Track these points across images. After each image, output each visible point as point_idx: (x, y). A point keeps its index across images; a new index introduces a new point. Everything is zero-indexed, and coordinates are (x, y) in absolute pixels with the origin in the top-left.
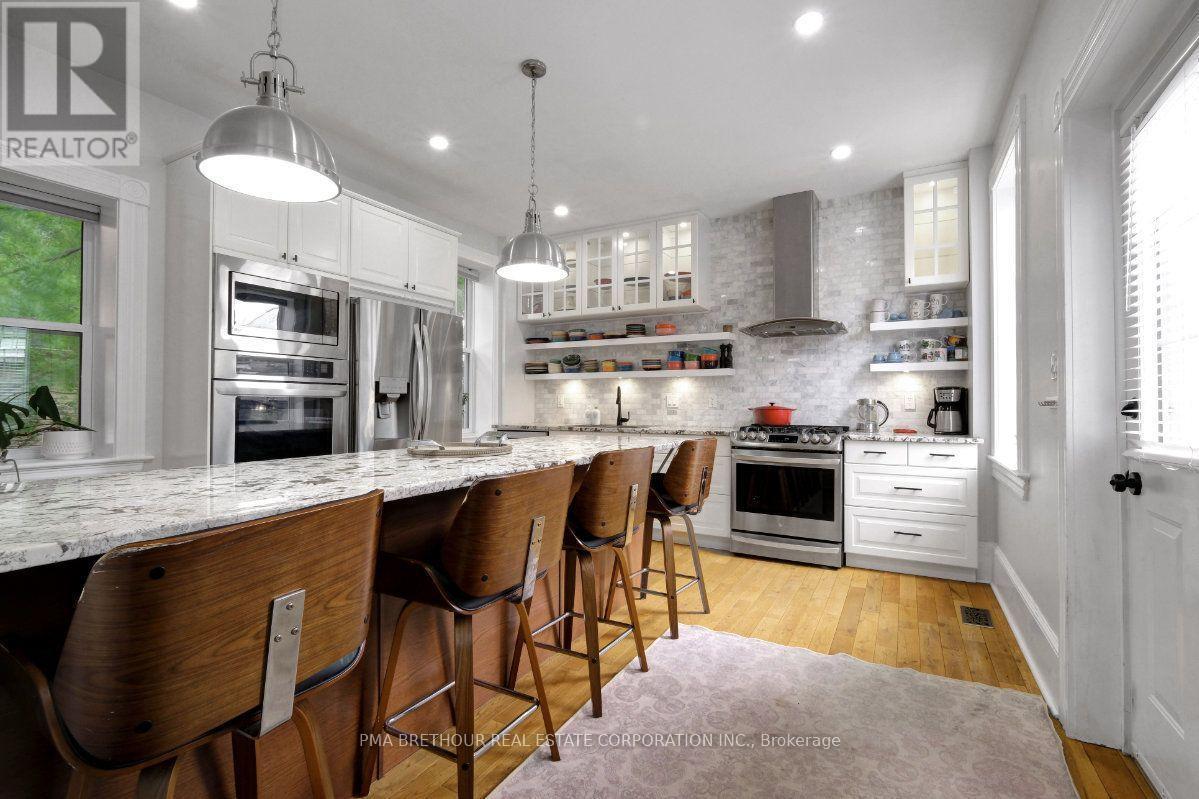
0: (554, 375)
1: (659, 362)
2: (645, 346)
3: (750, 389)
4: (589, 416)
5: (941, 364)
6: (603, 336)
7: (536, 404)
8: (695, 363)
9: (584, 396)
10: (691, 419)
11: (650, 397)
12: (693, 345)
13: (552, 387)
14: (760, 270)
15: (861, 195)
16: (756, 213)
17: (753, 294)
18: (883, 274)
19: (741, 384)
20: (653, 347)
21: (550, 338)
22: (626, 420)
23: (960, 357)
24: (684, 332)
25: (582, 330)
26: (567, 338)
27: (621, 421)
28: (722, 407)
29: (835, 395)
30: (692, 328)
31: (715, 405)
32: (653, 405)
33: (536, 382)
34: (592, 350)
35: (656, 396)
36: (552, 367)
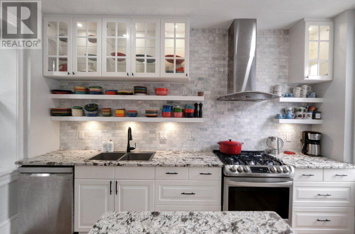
0: (76, 117)
1: (156, 112)
2: (145, 101)
3: (210, 129)
4: (105, 146)
5: (309, 121)
6: (116, 93)
7: (60, 136)
8: (181, 114)
9: (100, 131)
10: (175, 146)
11: (148, 133)
12: (178, 102)
13: (74, 125)
14: (217, 62)
15: (270, 30)
16: (215, 29)
17: (213, 76)
18: (278, 72)
19: (205, 126)
20: (152, 103)
21: (73, 91)
22: (133, 149)
23: (319, 118)
24: (171, 94)
25: (100, 88)
26: (87, 92)
27: (129, 149)
28: (194, 139)
29: (255, 133)
30: (176, 92)
31: (190, 139)
32: (150, 138)
33: (61, 122)
34: (106, 102)
35: (153, 132)
36: (74, 112)
